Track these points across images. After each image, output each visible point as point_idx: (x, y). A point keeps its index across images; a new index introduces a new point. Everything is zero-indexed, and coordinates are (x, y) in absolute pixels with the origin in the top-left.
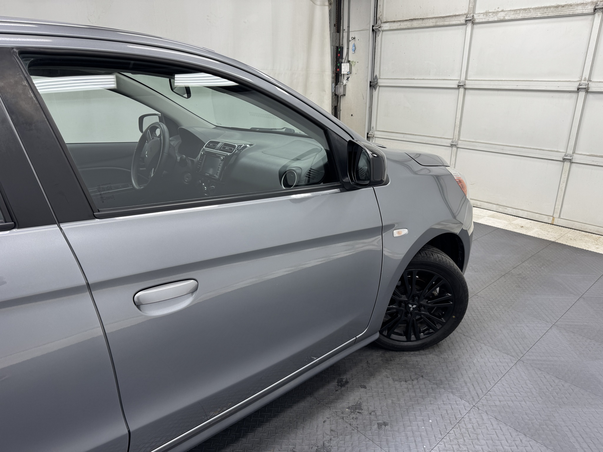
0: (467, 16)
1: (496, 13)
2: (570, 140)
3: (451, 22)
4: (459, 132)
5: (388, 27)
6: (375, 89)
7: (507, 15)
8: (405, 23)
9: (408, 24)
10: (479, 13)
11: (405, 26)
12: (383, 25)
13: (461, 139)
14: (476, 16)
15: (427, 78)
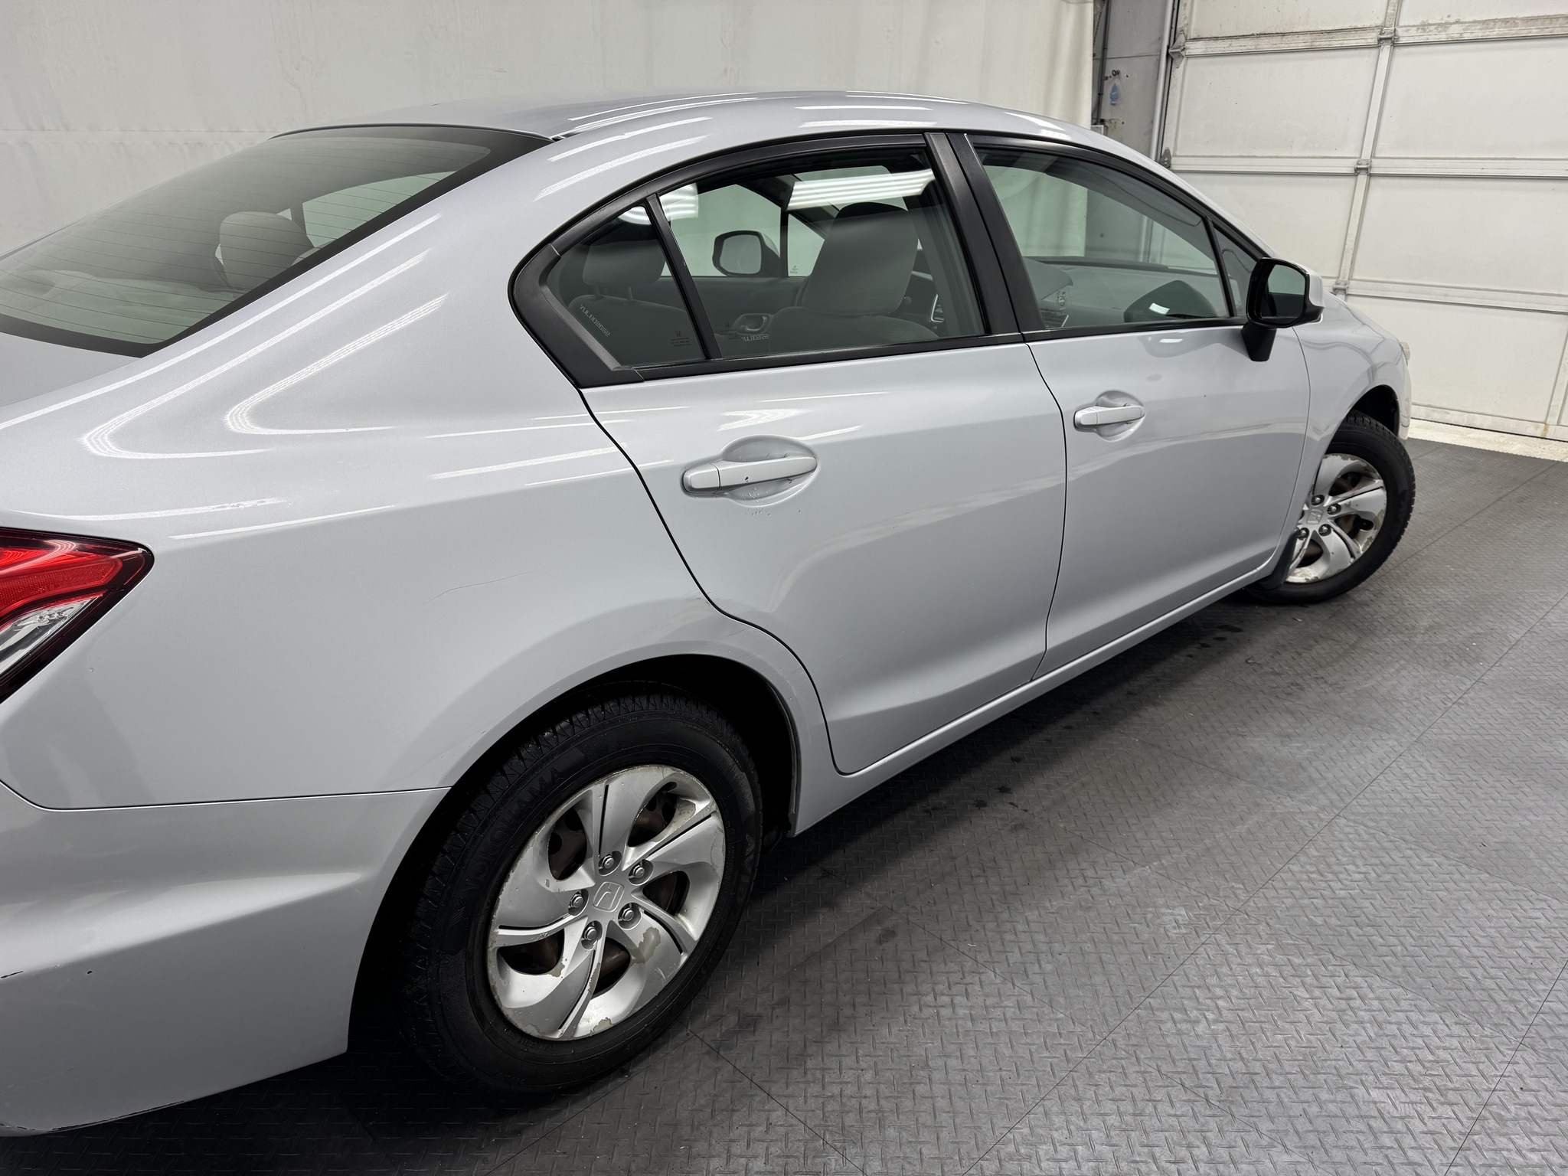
0: (1382, 30)
1: (1445, 25)
3: (1345, 42)
4: (1353, 262)
5: (1201, 50)
7: (1468, 30)
8: (1243, 42)
9: (1249, 45)
10: (1408, 26)
11: (1241, 48)
12: (1188, 45)
13: (1355, 277)
14: (1400, 32)
15: (1284, 155)
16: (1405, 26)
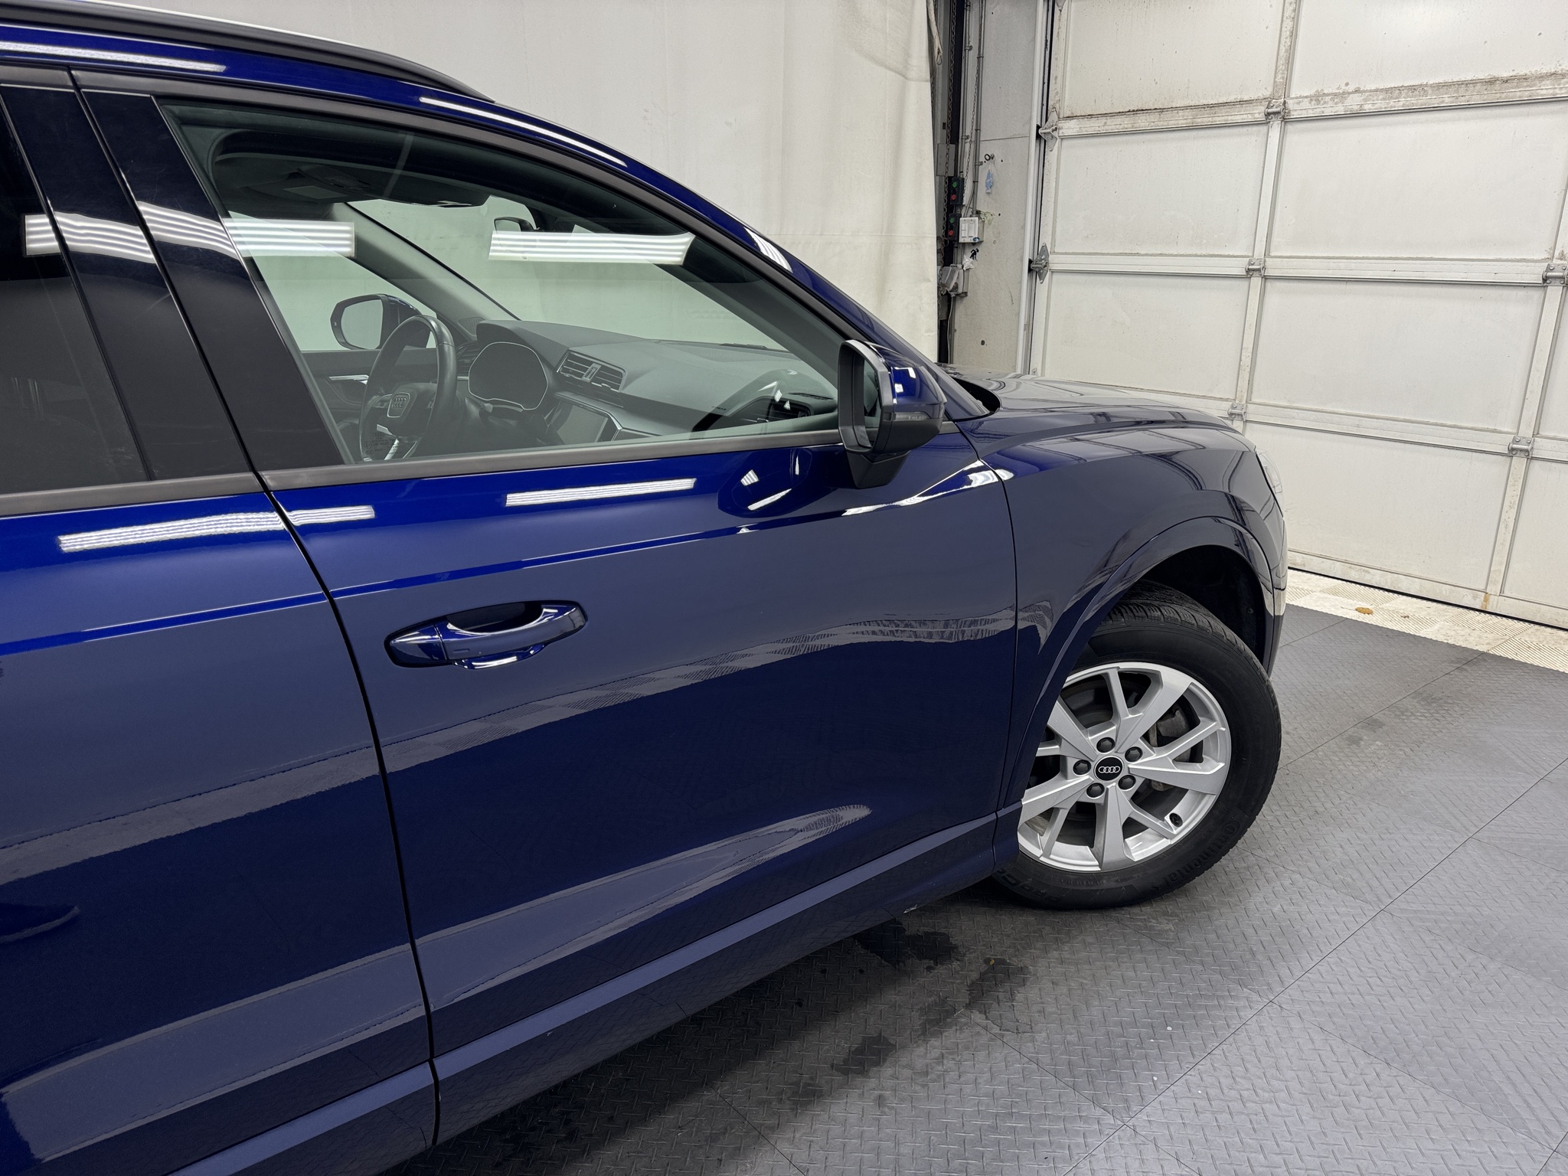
0: (1270, 102)
1: (1342, 96)
2: (1525, 403)
3: (1230, 118)
4: (1251, 382)
5: (1075, 130)
6: (1042, 278)
7: (1369, 100)
8: (1118, 120)
9: (1125, 123)
10: (1301, 97)
11: (1118, 127)
12: (1063, 124)
13: (1254, 400)
14: (1291, 104)
15: (1171, 252)
16: (1297, 98)
